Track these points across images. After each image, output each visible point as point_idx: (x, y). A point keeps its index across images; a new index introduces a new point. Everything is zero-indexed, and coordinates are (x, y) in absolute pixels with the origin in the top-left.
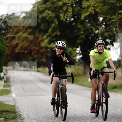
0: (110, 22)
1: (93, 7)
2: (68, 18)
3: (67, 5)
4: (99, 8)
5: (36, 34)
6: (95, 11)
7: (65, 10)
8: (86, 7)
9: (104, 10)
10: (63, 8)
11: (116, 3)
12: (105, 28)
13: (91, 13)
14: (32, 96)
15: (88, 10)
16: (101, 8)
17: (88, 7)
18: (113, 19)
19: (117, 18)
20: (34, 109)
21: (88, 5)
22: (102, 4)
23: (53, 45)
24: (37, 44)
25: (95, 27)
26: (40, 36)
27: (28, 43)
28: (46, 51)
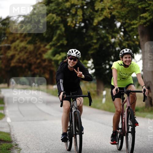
0: (130, 28)
1: (109, 9)
2: (78, 22)
3: (76, 6)
4: (116, 10)
5: (36, 43)
6: (111, 13)
7: (73, 12)
8: (100, 10)
9: (123, 14)
10: (71, 11)
11: (138, 4)
12: (124, 36)
13: (106, 17)
14: (31, 121)
15: (102, 14)
16: (119, 11)
17: (102, 10)
18: (134, 24)
19: (139, 24)
20: (34, 138)
21: (102, 7)
22: (119, 6)
23: (58, 57)
24: (39, 56)
25: (111, 35)
26: (42, 46)
27: (27, 54)
28: (50, 64)
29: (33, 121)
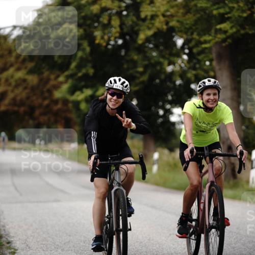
0: (199, 49)
1: (164, 16)
2: (112, 38)
3: (109, 12)
4: (175, 18)
5: (43, 73)
6: (167, 23)
7: (106, 22)
8: (149, 17)
9: (187, 24)
10: (101, 19)
11: (212, 8)
12: (189, 61)
13: (158, 29)
14: (34, 202)
15: (153, 24)
16: (181, 20)
17: (153, 17)
18: (205, 42)
19: (214, 41)
20: (38, 231)
21: (154, 13)
22: (181, 11)
23: (78, 96)
24: (46, 95)
25: (168, 59)
26: (52, 77)
27: (27, 91)
28: (65, 108)
29: (37, 202)
